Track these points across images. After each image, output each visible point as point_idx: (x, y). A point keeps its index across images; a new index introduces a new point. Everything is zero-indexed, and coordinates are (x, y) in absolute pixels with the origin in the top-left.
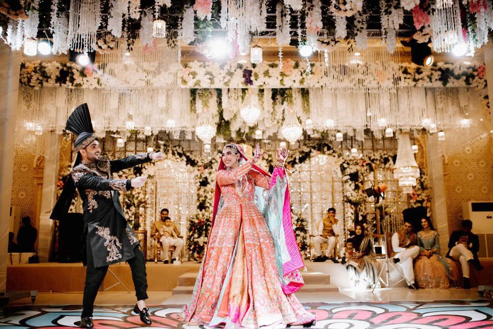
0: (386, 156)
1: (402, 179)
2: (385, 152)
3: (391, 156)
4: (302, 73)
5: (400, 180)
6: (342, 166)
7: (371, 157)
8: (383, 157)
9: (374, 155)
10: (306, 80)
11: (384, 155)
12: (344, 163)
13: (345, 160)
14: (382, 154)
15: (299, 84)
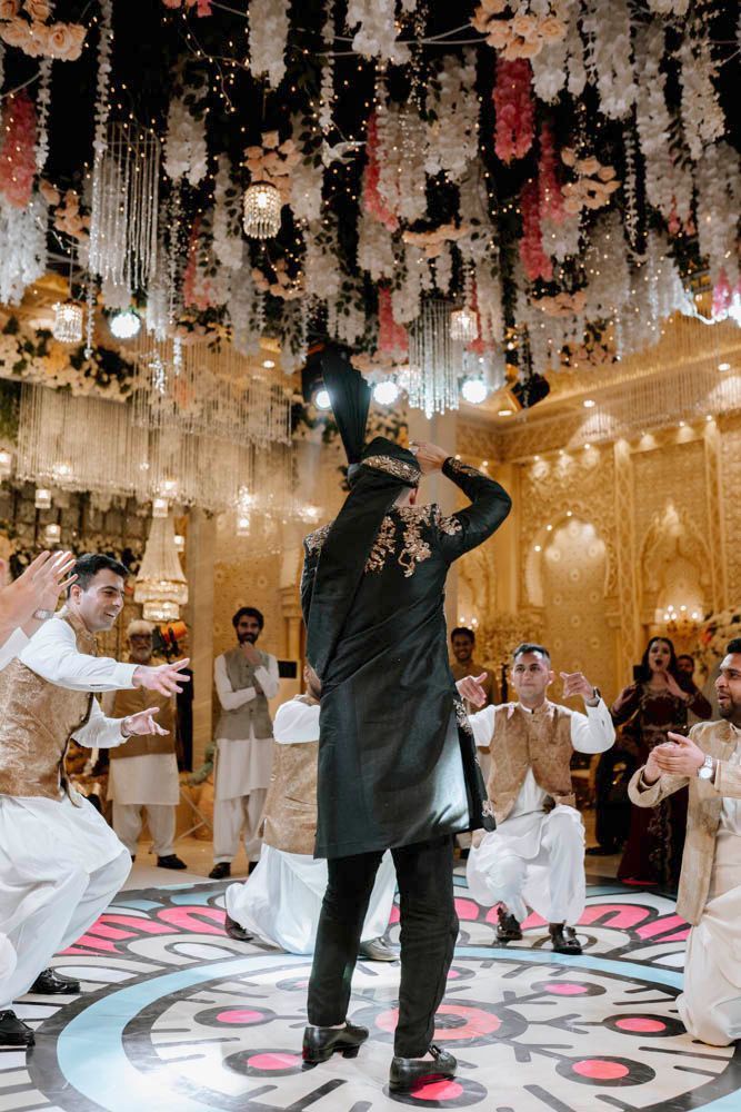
0: (110, 549)
1: (153, 605)
2: (109, 540)
3: (119, 551)
4: (21, 347)
5: (147, 605)
6: (13, 559)
7: (78, 546)
8: (104, 550)
9: (85, 544)
10: (29, 365)
11: (107, 545)
12: (19, 553)
13: (23, 548)
14: (103, 544)
15: (11, 371)
